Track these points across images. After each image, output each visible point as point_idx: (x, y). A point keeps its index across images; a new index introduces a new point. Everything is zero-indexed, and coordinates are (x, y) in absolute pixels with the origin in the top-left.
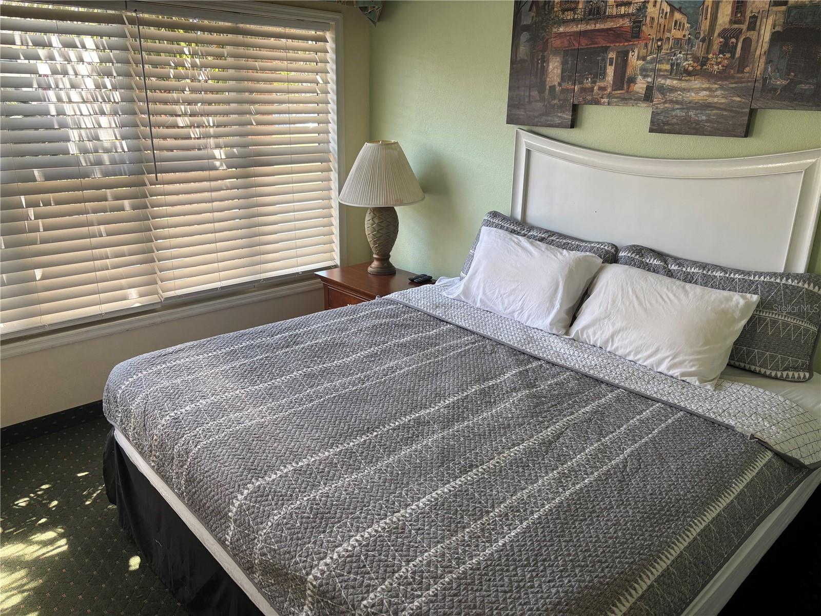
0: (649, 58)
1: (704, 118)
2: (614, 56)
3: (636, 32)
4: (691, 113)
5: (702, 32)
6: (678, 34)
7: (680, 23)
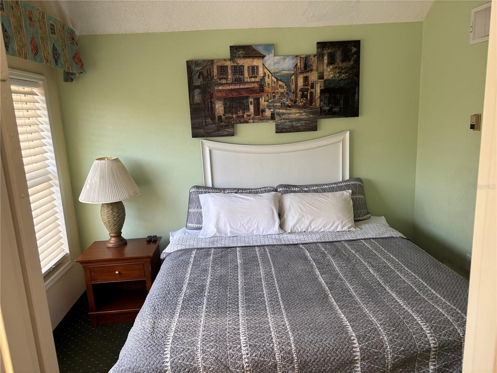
0: (270, 101)
1: (299, 125)
2: (253, 100)
3: (261, 89)
4: (294, 123)
5: (292, 90)
6: (282, 91)
7: (282, 86)
